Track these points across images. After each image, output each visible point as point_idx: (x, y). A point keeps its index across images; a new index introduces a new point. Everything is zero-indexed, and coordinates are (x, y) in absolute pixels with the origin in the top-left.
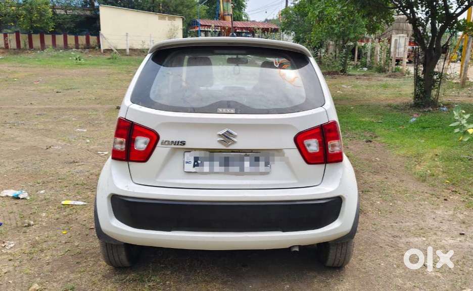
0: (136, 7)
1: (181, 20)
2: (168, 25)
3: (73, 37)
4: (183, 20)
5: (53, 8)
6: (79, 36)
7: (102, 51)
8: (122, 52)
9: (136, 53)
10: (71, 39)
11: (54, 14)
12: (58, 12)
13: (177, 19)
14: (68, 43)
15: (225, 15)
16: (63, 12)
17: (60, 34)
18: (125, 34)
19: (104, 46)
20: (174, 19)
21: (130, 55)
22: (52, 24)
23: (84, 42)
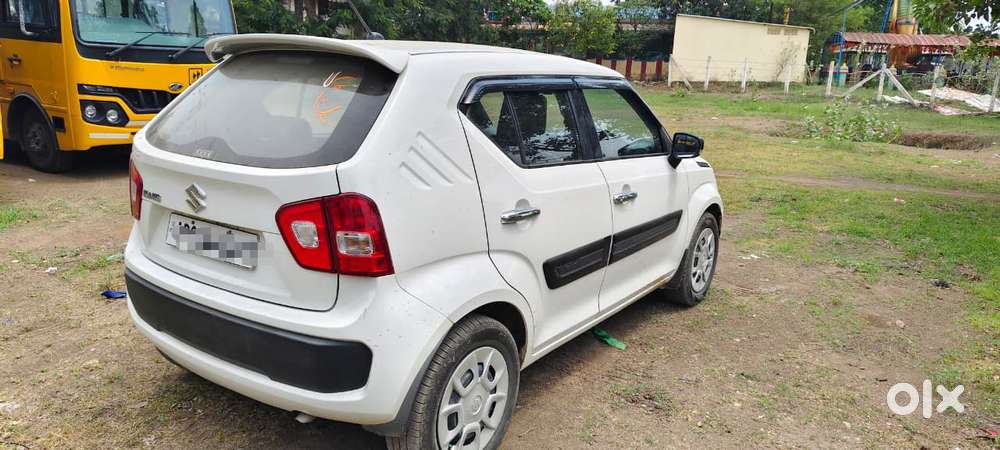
0: (738, 16)
1: (808, 33)
2: (782, 43)
3: (640, 63)
4: (811, 32)
5: (618, 22)
6: (648, 63)
7: (669, 85)
8: (698, 86)
9: (719, 88)
10: (636, 66)
11: (619, 30)
12: (625, 27)
13: (799, 32)
14: (632, 72)
15: (901, 24)
16: (631, 28)
17: (623, 59)
18: (707, 58)
19: (673, 76)
20: (795, 32)
21: (708, 91)
22: (613, 45)
23: (654, 71)
